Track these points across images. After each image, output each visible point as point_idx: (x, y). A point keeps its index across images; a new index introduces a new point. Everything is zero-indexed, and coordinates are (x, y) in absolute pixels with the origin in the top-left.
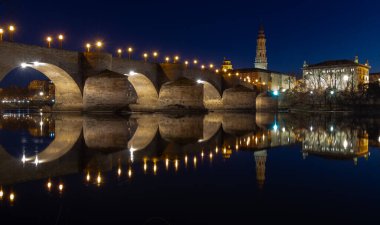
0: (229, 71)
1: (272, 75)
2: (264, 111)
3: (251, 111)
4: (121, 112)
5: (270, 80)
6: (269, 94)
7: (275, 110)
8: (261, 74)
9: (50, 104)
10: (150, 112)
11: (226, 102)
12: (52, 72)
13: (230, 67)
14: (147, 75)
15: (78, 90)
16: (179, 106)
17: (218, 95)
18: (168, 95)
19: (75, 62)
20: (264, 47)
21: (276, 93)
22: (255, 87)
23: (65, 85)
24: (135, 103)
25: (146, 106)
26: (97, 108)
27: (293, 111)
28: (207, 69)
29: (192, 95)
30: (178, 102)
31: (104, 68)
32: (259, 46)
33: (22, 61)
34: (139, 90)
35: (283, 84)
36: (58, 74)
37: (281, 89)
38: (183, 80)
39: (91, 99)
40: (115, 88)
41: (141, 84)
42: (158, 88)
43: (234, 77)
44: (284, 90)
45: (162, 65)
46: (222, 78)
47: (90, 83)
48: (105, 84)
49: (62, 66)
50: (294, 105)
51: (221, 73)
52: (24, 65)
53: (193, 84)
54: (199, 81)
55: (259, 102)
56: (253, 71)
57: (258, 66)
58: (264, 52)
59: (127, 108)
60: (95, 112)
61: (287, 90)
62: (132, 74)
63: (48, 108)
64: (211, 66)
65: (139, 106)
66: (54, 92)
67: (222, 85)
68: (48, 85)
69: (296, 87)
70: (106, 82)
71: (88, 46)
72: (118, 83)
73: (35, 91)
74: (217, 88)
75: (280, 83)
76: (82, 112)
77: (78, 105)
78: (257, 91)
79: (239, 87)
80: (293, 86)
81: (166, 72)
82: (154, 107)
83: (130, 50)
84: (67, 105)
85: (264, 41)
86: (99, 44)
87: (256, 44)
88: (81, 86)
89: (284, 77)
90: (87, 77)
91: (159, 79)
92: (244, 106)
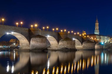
0: (85, 35)
1: (101, 37)
2: (98, 50)
3: (93, 50)
4: (44, 51)
5: (100, 38)
6: (100, 44)
7: (102, 50)
8: (97, 36)
9: (18, 48)
10: (55, 51)
11: (84, 47)
12: (18, 36)
13: (85, 34)
14: (54, 37)
15: (28, 43)
16: (66, 48)
17: (81, 44)
18: (62, 44)
19: (27, 32)
20: (98, 26)
21: (102, 43)
22: (95, 41)
23: (23, 41)
24: (49, 47)
25: (54, 48)
26: (36, 49)
27: (109, 50)
28: (77, 34)
29: (71, 44)
30: (66, 47)
31: (38, 34)
32: (96, 26)
33: (7, 32)
34: (51, 42)
35: (105, 40)
36: (20, 37)
37: (104, 42)
38: (68, 39)
39: (33, 46)
40: (42, 42)
41: (52, 40)
42: (58, 41)
43: (87, 37)
44: (106, 42)
45: (60, 33)
46: (82, 38)
47: (33, 40)
48: (38, 40)
49: (22, 34)
50: (109, 48)
51: (82, 36)
52: (8, 33)
53: (71, 40)
54: (74, 39)
55: (96, 47)
56: (94, 35)
57: (95, 33)
58: (98, 28)
59: (47, 49)
60: (35, 51)
61: (107, 42)
62: (48, 37)
63: (17, 49)
64: (78, 33)
65: (51, 49)
66: (19, 43)
67: (82, 40)
68: (17, 41)
69: (110, 41)
70: (38, 39)
71: (32, 26)
72: (43, 40)
73: (12, 43)
74: (80, 41)
75: (104, 39)
76: (30, 51)
77: (28, 48)
78: (95, 42)
79: (89, 41)
80: (109, 41)
81: (61, 36)
82: (57, 49)
83: (48, 27)
84: (24, 48)
85: (98, 24)
86: (36, 25)
87: (95, 25)
88: (29, 41)
89: (106, 37)
90: (32, 38)
91: (58, 38)
92: (90, 48)
